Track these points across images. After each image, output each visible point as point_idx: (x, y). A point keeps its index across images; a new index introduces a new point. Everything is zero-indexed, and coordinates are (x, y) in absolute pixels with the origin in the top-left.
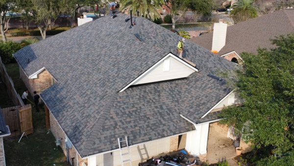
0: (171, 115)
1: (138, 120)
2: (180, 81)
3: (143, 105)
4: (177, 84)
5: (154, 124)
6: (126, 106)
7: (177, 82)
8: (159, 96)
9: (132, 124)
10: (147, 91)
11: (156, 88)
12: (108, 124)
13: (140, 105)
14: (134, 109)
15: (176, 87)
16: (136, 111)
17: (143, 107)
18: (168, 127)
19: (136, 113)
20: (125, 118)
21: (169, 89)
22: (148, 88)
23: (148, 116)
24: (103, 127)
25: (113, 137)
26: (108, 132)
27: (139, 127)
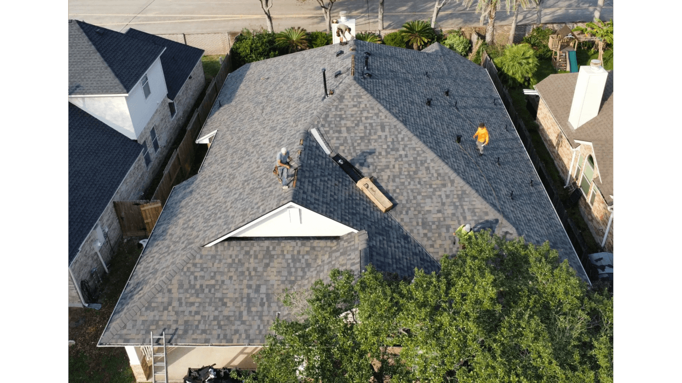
0: (265, 307)
1: (207, 304)
2: (322, 243)
3: (231, 278)
4: (313, 248)
5: (228, 318)
6: (202, 273)
7: (316, 243)
8: (267, 265)
9: (194, 309)
10: (252, 252)
11: (271, 248)
12: (160, 300)
13: (225, 278)
14: (213, 282)
15: (308, 253)
16: (214, 286)
17: (227, 282)
18: (247, 328)
19: (210, 291)
20: (188, 296)
21: (293, 256)
22: (256, 247)
23: (225, 300)
24: (150, 303)
25: (154, 323)
26: (152, 314)
27: (202, 316)
